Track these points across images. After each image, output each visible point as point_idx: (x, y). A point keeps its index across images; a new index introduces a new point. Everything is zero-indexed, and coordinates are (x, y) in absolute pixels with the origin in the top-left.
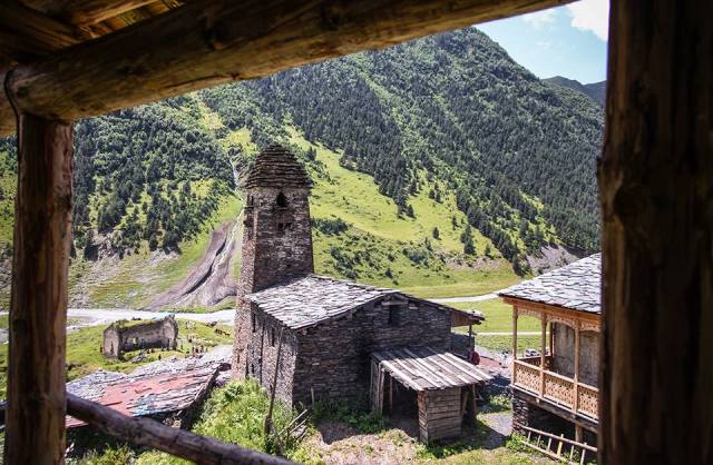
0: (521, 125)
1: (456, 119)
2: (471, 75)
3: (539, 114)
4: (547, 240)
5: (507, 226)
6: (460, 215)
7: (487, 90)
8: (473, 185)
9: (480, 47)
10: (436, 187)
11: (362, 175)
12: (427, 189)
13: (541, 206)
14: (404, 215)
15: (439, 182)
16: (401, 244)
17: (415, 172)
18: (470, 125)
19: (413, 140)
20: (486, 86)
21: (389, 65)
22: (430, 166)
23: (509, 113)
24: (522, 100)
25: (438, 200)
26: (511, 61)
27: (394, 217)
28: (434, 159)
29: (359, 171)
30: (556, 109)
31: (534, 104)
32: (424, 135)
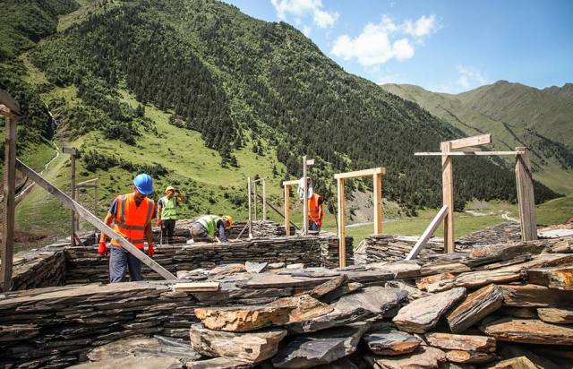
0: (331, 101)
1: (278, 94)
2: (290, 61)
3: (344, 93)
4: (356, 186)
5: (322, 175)
6: (280, 166)
7: (303, 73)
8: (292, 142)
9: (297, 41)
10: (259, 144)
11: (190, 132)
12: (250, 145)
13: (349, 161)
14: (228, 165)
15: (262, 140)
16: (222, 189)
17: (240, 131)
18: (289, 99)
19: (239, 108)
20: (302, 71)
21: (221, 49)
22: (254, 127)
23: (321, 92)
24: (331, 83)
25: (261, 154)
26: (321, 53)
27: (219, 167)
28: (258, 122)
29: (187, 128)
30: (356, 92)
31: (340, 87)
32: (249, 104)
